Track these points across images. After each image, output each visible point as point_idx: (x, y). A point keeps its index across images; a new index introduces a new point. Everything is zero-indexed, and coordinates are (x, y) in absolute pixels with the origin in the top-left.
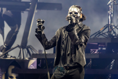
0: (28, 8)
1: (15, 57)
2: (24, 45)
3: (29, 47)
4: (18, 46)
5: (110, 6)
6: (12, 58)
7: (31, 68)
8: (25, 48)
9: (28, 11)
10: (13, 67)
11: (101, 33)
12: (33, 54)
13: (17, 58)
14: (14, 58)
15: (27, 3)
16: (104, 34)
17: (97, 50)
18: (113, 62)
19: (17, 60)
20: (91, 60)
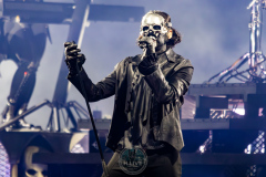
0: (70, 17)
1: (39, 127)
2: (59, 101)
3: (72, 104)
4: (47, 103)
5: (253, 12)
6: (33, 130)
7: (77, 152)
8: (62, 106)
9: (68, 23)
10: (36, 150)
11: (234, 73)
12: (81, 120)
13: (45, 128)
14: (38, 130)
15: (67, 6)
16: (240, 74)
17: (225, 111)
18: (260, 137)
19: (45, 133)
20: (210, 132)
